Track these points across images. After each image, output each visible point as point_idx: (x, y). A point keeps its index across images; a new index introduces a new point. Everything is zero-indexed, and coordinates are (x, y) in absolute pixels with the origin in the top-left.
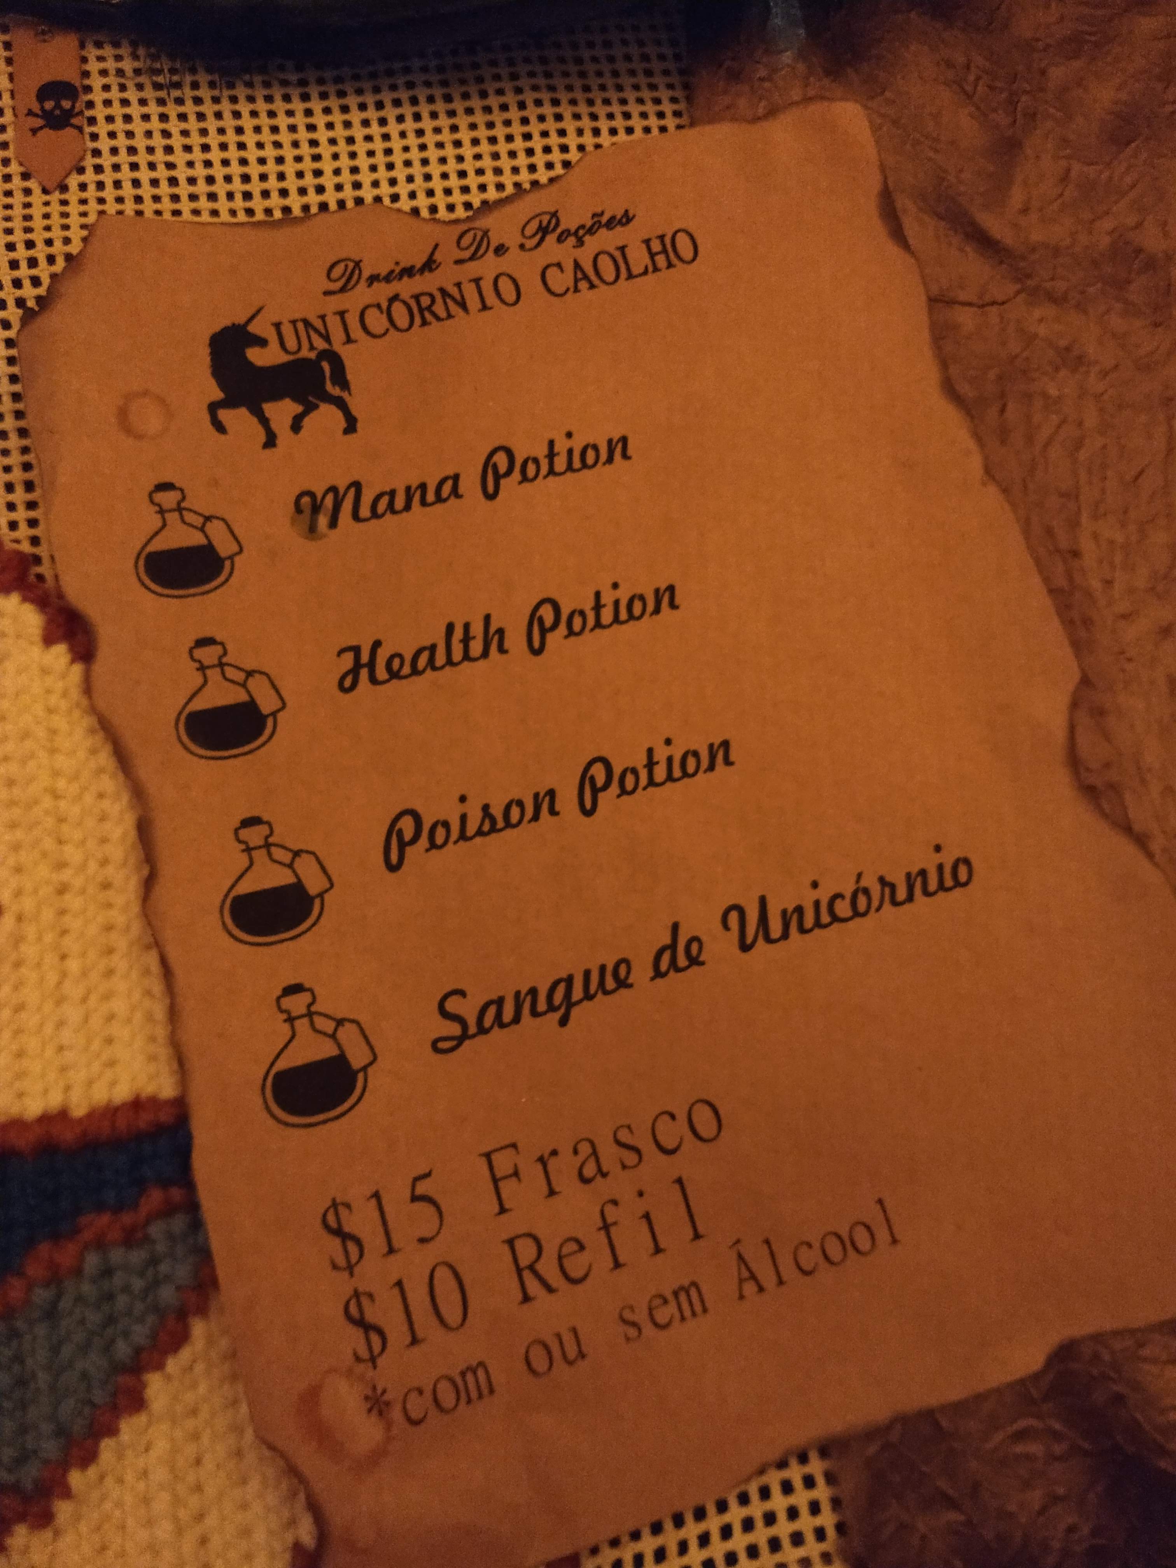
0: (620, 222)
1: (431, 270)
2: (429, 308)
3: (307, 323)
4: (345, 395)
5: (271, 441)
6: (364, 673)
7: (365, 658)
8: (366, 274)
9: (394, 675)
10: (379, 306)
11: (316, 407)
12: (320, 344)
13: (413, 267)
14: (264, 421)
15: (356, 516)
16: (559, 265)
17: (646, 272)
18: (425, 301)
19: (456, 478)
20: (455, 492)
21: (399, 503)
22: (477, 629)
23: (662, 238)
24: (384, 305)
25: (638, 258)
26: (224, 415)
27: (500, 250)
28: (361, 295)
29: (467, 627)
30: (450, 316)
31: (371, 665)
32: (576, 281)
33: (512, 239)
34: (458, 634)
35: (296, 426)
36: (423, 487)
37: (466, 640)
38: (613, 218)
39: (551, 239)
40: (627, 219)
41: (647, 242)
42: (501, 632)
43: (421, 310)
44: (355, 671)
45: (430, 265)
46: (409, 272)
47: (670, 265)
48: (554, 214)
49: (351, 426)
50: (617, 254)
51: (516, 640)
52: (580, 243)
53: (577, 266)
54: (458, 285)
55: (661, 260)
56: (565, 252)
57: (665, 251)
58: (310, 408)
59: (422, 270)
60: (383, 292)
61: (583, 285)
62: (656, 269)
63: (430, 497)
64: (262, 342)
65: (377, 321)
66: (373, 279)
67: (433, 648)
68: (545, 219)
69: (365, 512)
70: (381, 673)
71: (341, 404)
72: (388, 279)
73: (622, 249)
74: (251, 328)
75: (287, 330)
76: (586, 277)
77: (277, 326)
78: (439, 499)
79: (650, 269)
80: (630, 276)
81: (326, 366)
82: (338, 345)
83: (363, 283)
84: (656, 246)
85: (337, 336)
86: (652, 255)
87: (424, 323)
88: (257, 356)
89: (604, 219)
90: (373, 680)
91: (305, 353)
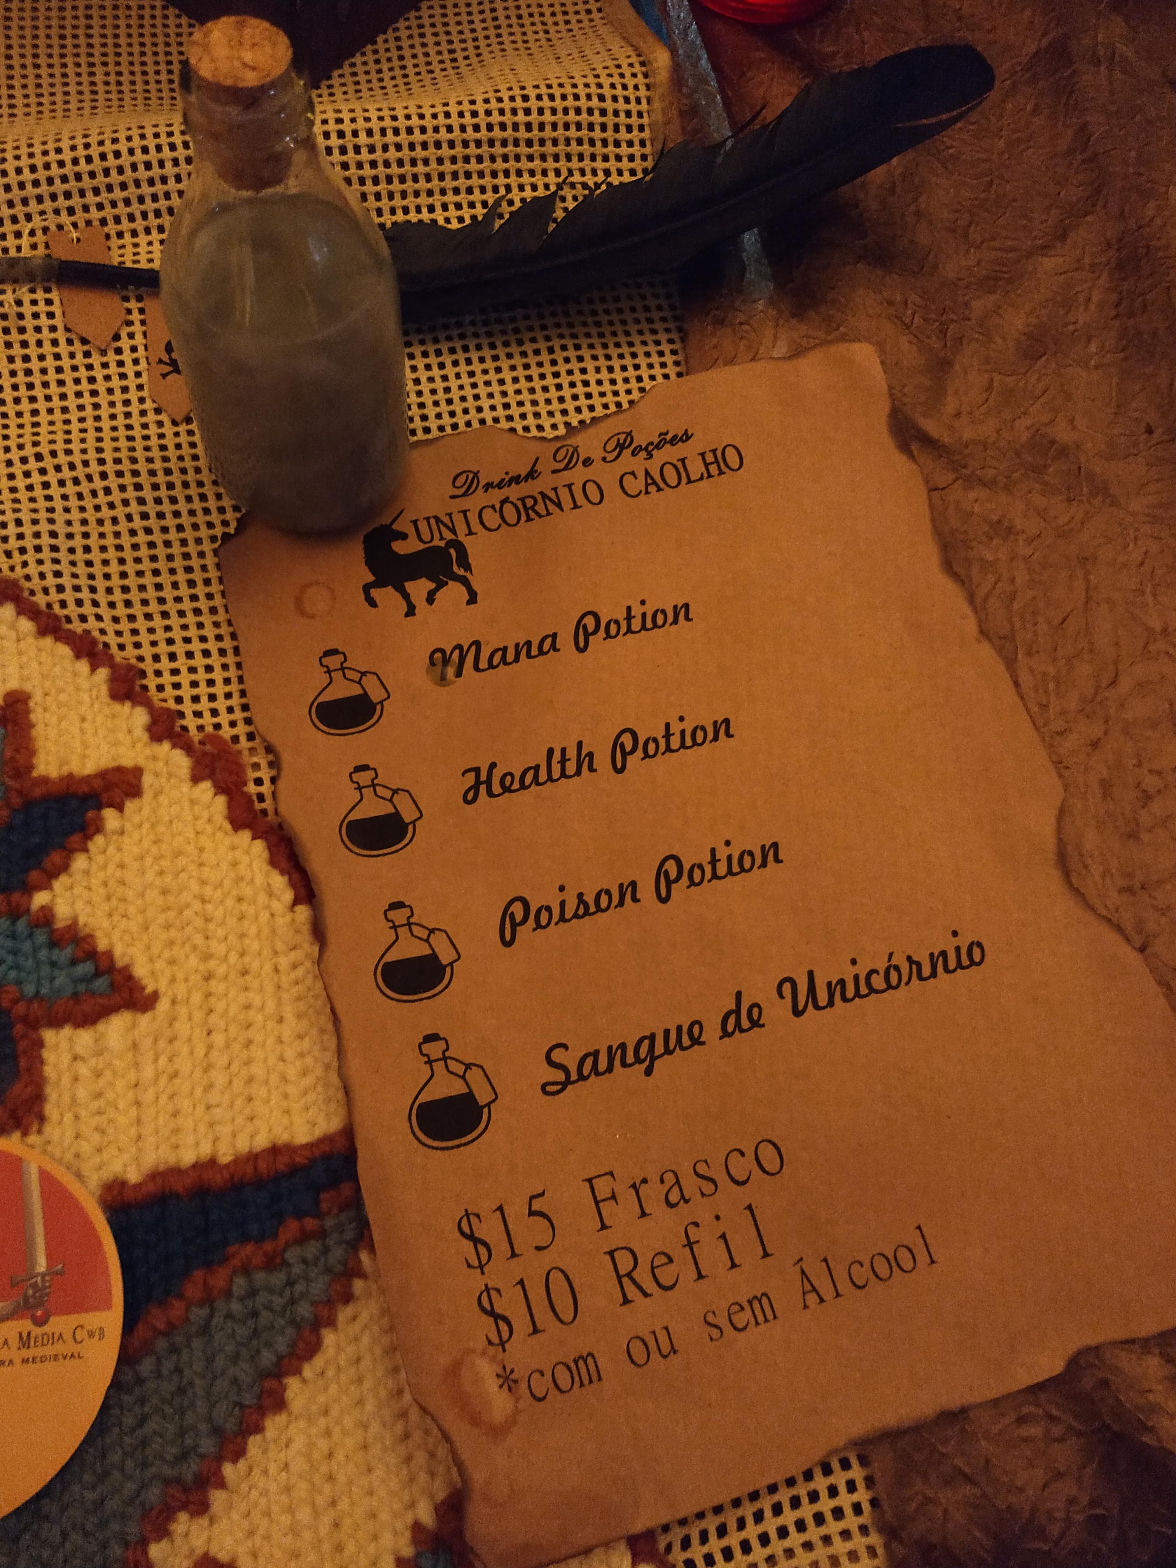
0: (681, 440)
1: (533, 479)
2: (532, 508)
3: (438, 520)
4: (468, 575)
5: (411, 611)
6: (483, 788)
7: (483, 777)
8: (483, 482)
9: (506, 789)
10: (493, 507)
11: (447, 584)
12: (449, 536)
13: (519, 476)
14: (406, 596)
15: (477, 668)
16: (633, 473)
17: (702, 478)
18: (529, 502)
19: (554, 636)
20: (554, 647)
21: (510, 657)
22: (572, 753)
23: (714, 451)
24: (498, 507)
25: (696, 468)
26: (374, 593)
27: (587, 462)
28: (480, 499)
29: (563, 750)
30: (549, 514)
31: (489, 782)
32: (647, 485)
33: (596, 454)
34: (557, 756)
35: (430, 599)
36: (529, 643)
37: (563, 761)
38: (675, 437)
39: (627, 452)
40: (686, 437)
41: (703, 455)
42: (590, 755)
43: (526, 510)
44: (476, 787)
45: (532, 474)
46: (516, 480)
47: (721, 473)
48: (629, 434)
49: (473, 598)
50: (679, 465)
51: (602, 761)
52: (650, 456)
53: (647, 473)
54: (555, 489)
55: (713, 469)
56: (638, 464)
57: (716, 461)
58: (441, 585)
59: (526, 479)
60: (496, 496)
61: (653, 489)
62: (710, 476)
63: (534, 651)
64: (404, 536)
65: (491, 518)
66: (488, 486)
67: (537, 768)
68: (622, 437)
69: (483, 664)
70: (496, 788)
71: (465, 582)
72: (500, 486)
73: (683, 460)
74: (394, 527)
75: (423, 526)
76: (654, 483)
77: (415, 522)
78: (541, 653)
79: (705, 475)
80: (689, 481)
81: (453, 552)
82: (462, 538)
83: (480, 490)
84: (710, 458)
85: (461, 529)
86: (707, 465)
87: (529, 519)
88: (400, 547)
89: (669, 437)
90: (490, 794)
91: (437, 542)
